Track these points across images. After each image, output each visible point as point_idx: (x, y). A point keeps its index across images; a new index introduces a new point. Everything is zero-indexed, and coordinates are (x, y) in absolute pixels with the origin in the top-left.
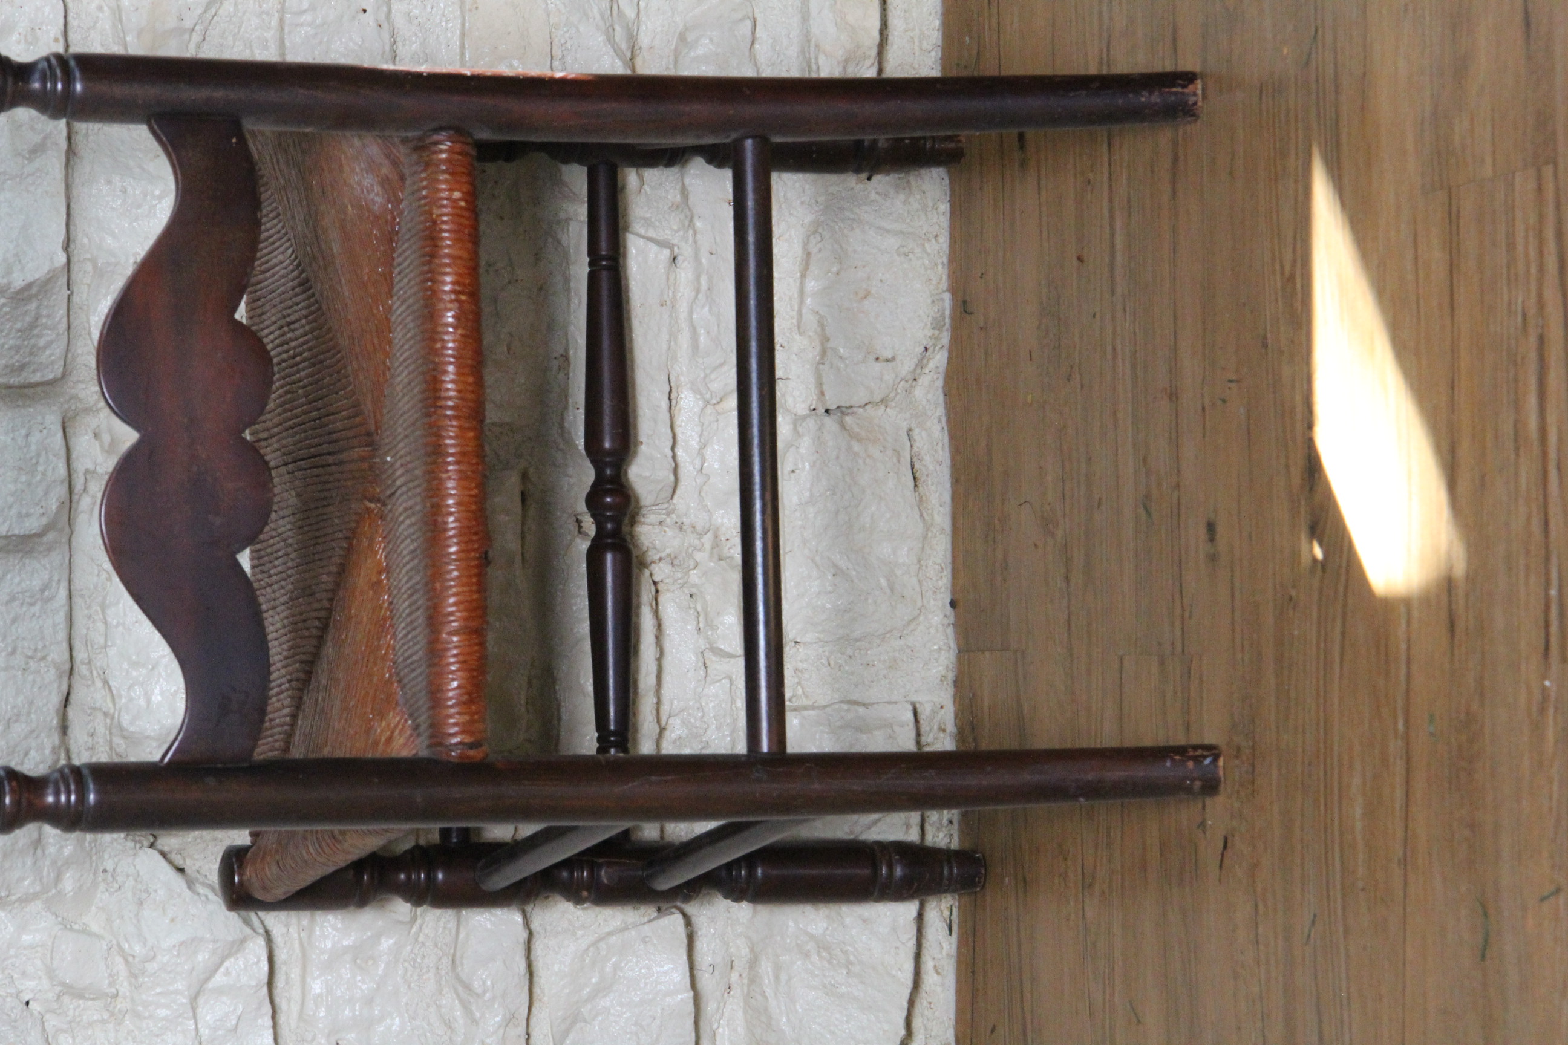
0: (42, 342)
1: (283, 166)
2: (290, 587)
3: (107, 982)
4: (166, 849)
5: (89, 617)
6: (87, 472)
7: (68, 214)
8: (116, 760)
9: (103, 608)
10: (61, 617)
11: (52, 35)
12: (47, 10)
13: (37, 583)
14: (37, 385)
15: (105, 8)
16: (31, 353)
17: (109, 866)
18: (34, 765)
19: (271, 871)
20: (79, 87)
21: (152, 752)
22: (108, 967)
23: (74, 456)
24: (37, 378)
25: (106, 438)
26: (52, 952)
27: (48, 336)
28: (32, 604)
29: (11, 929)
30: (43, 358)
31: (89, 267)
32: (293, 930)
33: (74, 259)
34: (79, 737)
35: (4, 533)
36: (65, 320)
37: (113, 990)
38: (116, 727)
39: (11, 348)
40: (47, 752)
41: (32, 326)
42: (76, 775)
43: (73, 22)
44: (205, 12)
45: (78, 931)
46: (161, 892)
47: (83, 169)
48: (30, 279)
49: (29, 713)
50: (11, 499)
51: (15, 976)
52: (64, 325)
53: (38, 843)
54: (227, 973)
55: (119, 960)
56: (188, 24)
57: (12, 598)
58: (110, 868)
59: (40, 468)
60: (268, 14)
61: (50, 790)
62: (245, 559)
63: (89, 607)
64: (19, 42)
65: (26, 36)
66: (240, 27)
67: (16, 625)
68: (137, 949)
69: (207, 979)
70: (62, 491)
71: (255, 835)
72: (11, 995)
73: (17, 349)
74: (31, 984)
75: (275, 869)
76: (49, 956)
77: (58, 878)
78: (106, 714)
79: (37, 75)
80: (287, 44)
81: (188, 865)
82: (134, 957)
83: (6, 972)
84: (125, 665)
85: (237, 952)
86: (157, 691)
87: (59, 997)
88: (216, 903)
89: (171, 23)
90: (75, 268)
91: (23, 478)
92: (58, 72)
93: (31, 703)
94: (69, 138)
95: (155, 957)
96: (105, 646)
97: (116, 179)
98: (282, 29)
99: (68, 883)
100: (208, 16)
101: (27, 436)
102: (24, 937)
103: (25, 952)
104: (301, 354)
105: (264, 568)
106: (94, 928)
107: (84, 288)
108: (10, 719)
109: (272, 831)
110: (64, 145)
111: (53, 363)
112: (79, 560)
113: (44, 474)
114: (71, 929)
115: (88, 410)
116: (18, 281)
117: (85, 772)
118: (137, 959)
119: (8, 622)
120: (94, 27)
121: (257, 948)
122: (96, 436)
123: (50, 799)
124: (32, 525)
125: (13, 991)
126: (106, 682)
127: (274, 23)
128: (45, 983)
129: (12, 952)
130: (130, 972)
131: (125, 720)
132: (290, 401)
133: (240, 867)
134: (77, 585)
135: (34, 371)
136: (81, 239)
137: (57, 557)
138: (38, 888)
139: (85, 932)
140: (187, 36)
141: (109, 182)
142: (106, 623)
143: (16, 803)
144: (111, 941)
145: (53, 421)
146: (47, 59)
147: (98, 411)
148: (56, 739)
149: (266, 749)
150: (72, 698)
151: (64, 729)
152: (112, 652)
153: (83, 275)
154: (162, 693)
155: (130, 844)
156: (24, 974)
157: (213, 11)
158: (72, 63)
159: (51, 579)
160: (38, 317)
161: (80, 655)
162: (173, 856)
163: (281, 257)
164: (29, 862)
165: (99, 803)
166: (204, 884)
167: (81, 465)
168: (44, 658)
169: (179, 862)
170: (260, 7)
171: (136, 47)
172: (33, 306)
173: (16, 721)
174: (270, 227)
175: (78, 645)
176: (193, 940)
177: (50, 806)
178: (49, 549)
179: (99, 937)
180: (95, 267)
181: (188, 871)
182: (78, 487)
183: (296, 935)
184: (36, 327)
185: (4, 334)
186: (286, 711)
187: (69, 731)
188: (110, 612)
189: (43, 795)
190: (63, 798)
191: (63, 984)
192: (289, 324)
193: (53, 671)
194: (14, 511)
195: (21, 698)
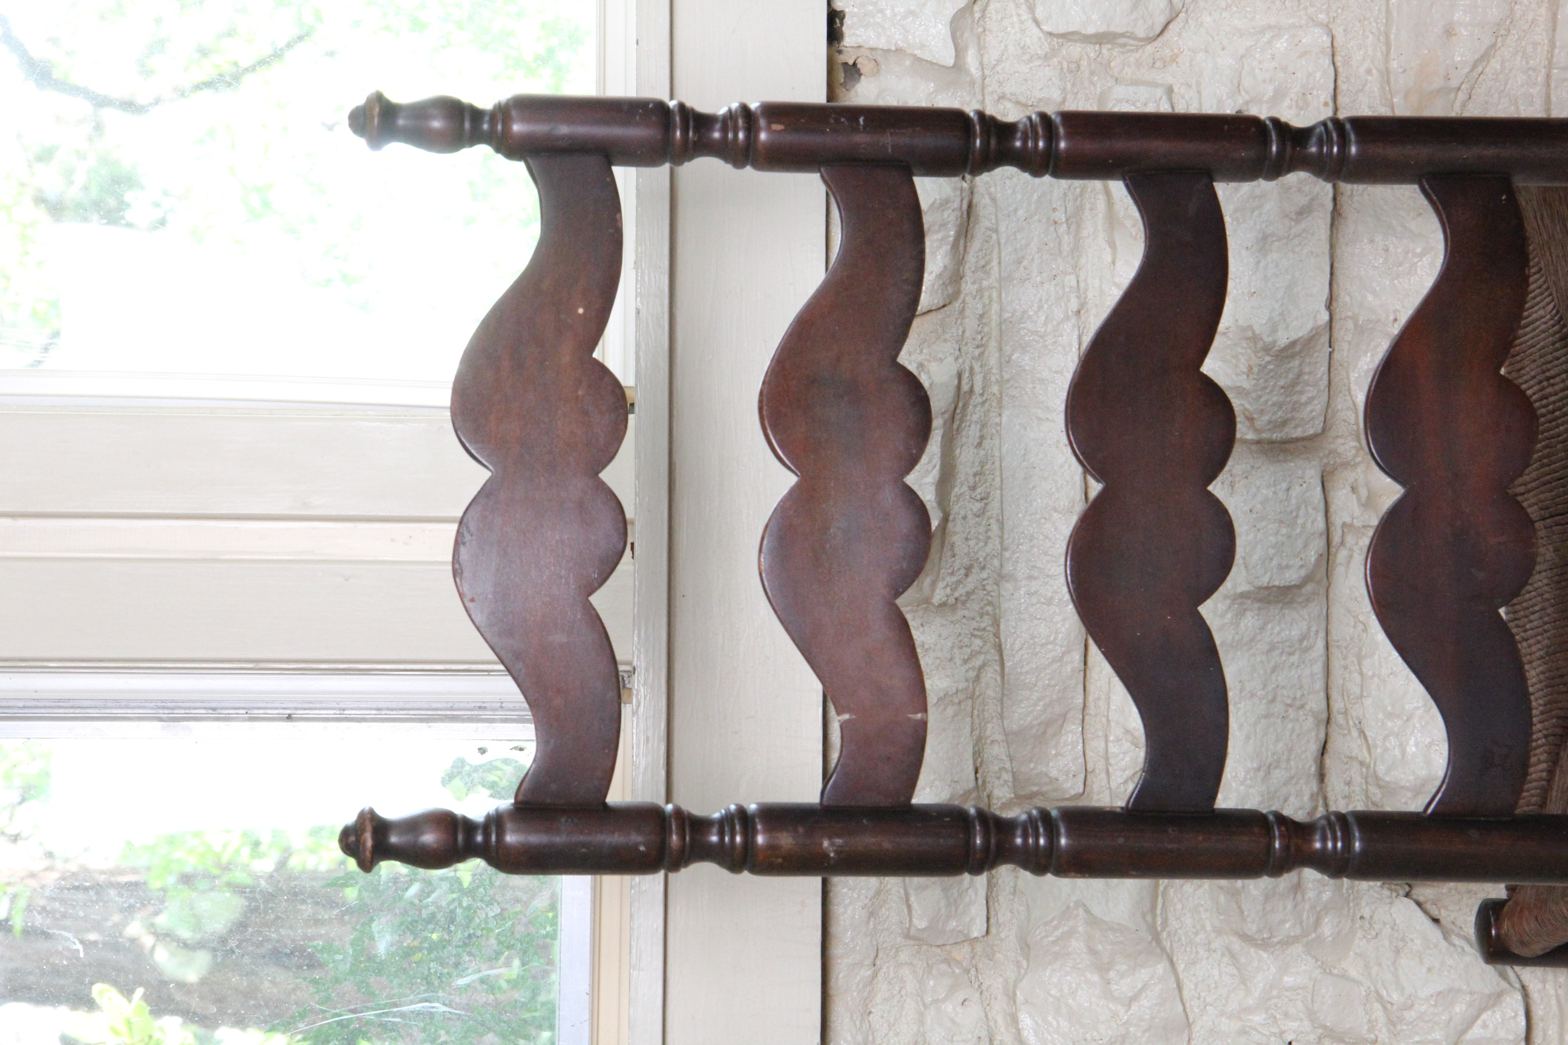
0: (1304, 399)
1: (1547, 222)
2: (1546, 642)
3: (1366, 1027)
4: (1421, 899)
5: (1346, 668)
6: (1344, 524)
7: (1332, 274)
8: (1373, 809)
9: (1360, 659)
10: (1318, 668)
11: (1322, 100)
12: (1318, 75)
13: (1295, 633)
14: (1297, 440)
15: (1374, 71)
16: (1293, 409)
17: (1366, 913)
18: (1296, 809)
19: (1529, 925)
20: (1353, 150)
21: (1415, 804)
22: (1366, 1013)
23: (1332, 508)
24: (1298, 433)
25: (1363, 492)
26: (1313, 995)
27: (1310, 392)
28: (1291, 654)
29: (1273, 970)
30: (1305, 413)
31: (1350, 324)
32: (1550, 988)
33: (1336, 317)
34: (1336, 785)
35: (1265, 585)
36: (1326, 377)
37: (1372, 1036)
38: (1372, 777)
39: (1274, 404)
40: (1306, 798)
41: (1294, 384)
42: (1342, 822)
43: (1342, 86)
44: (1472, 71)
45: (1337, 976)
46: (1418, 942)
47: (1348, 228)
48: (1294, 336)
49: (1288, 760)
50: (1271, 551)
51: (1278, 1016)
52: (1325, 382)
53: (1298, 887)
54: (1485, 1026)
55: (1377, 1006)
56: (1454, 83)
57: (1272, 648)
58: (1367, 915)
59: (1300, 521)
60: (1534, 70)
61: (1317, 837)
62: (1502, 611)
63: (1345, 658)
64: (1290, 107)
65: (1297, 101)
66: (1506, 83)
67: (1276, 673)
68: (1395, 997)
69: (1465, 1031)
70: (1319, 544)
71: (1511, 890)
72: (1274, 1034)
73: (1280, 405)
74: (1294, 1025)
75: (1533, 924)
76: (1310, 998)
77: (1318, 922)
78: (1362, 764)
79: (1314, 140)
80: (1553, 99)
81: (1443, 915)
82: (1392, 1004)
83: (1270, 1012)
84: (1380, 716)
85: (1494, 1005)
86: (1412, 742)
87: (1320, 1039)
88: (1472, 957)
89: (1438, 83)
90: (1336, 325)
91: (1284, 531)
92: (1335, 136)
93: (1290, 750)
94: (1335, 199)
95: (1412, 1005)
96: (1361, 696)
97: (1379, 238)
98: (1548, 85)
99: (1327, 928)
100: (1475, 74)
101: (1288, 489)
102: (1286, 979)
103: (1288, 994)
104: (1560, 409)
105: (1520, 623)
106: (1353, 973)
107: (1345, 346)
108: (1270, 765)
109: (1530, 887)
110: (1330, 206)
111: (1313, 418)
112: (1337, 611)
113: (1303, 526)
114: (1331, 973)
115: (1346, 465)
116: (1283, 339)
117: (1351, 819)
118: (1395, 1007)
119: (1268, 670)
120: (1362, 90)
121: (1514, 1002)
122: (1354, 489)
123: (1318, 845)
124: (1292, 577)
125: (1276, 1030)
126: (1362, 733)
127: (1541, 79)
128: (1307, 1024)
129: (1275, 993)
130: (1389, 1018)
131: (1381, 769)
132: (1548, 456)
133: (1497, 920)
134: (1335, 635)
135: (1296, 427)
136: (1343, 298)
137: (1315, 608)
138: (1298, 931)
139: (1344, 976)
140: (1452, 96)
141: (1372, 241)
142: (1361, 674)
143: (1285, 848)
144: (1369, 988)
145: (1312, 474)
146: (1324, 124)
147: (1355, 466)
148: (1314, 786)
149: (1527, 803)
150: (1329, 746)
151: (1321, 776)
152: (1368, 702)
153: (1344, 333)
154: (1416, 745)
155: (1386, 892)
156: (1286, 1015)
157: (1480, 69)
158: (1348, 126)
159: (1309, 628)
160: (1300, 375)
161: (1337, 705)
162: (1428, 906)
163: (1542, 312)
164: (1290, 906)
165: (1364, 852)
166: (1458, 935)
167: (1339, 518)
168: (1302, 707)
169: (1435, 913)
170: (1527, 63)
171: (1403, 110)
172: (1296, 363)
173: (1276, 768)
174: (1535, 282)
175: (1335, 695)
176: (1450, 990)
177: (1317, 851)
178: (1308, 600)
179: (1359, 983)
180: (1356, 325)
181: (1443, 921)
182: (1336, 539)
183: (1552, 992)
184: (1298, 383)
185: (1267, 391)
186: (1543, 766)
187: (1326, 780)
188: (1366, 663)
189: (1310, 841)
190: (1330, 845)
191: (1324, 1027)
192: (1548, 379)
193: (1311, 719)
194: (1274, 563)
195: (1280, 745)
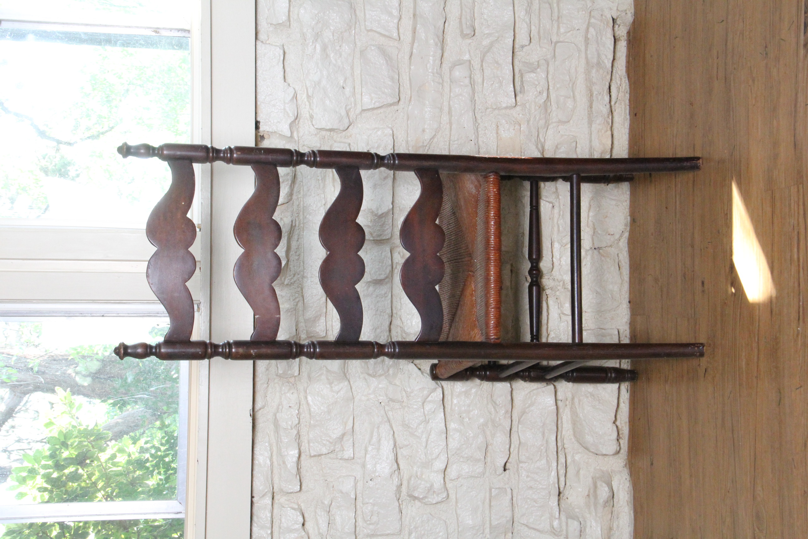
0: (386, 229)
1: (449, 182)
2: (449, 295)
3: (401, 398)
4: (416, 363)
5: (397, 301)
6: (397, 263)
7: (393, 195)
8: (404, 340)
9: (400, 299)
10: (389, 301)
11: (390, 149)
12: (389, 141)
13: (383, 292)
14: (384, 240)
15: (404, 141)
16: (383, 232)
17: (401, 367)
18: (382, 340)
19: (443, 371)
20: (397, 162)
21: (413, 338)
22: (401, 394)
23: (393, 258)
24: (384, 238)
25: (402, 254)
26: (387, 390)
27: (387, 227)
28: (382, 298)
29: (376, 383)
30: (386, 233)
31: (398, 208)
32: (449, 386)
33: (394, 207)
34: (394, 333)
35: (374, 279)
37: (402, 400)
38: (403, 331)
40: (386, 337)
42: (393, 344)
43: (396, 144)
46: (415, 375)
47: (397, 183)
48: (383, 212)
49: (381, 327)
50: (377, 270)
51: (377, 395)
52: (391, 224)
53: (383, 361)
54: (432, 397)
55: (404, 392)
56: (425, 144)
57: (377, 296)
58: (401, 368)
59: (385, 262)
60: (446, 141)
61: (387, 348)
62: (437, 287)
63: (396, 299)
64: (382, 150)
65: (384, 148)
66: (438, 146)
67: (378, 303)
68: (409, 390)
69: (427, 398)
70: (390, 268)
71: (439, 361)
73: (379, 230)
74: (382, 398)
75: (444, 370)
77: (388, 370)
78: (401, 327)
79: (386, 159)
80: (451, 149)
81: (422, 368)
83: (375, 394)
84: (406, 314)
85: (434, 391)
86: (414, 321)
87: (388, 401)
88: (429, 378)
89: (421, 144)
90: (394, 209)
91: (380, 264)
92: (392, 158)
93: (382, 324)
94: (394, 175)
95: (413, 392)
96: (401, 309)
97: (406, 185)
98: (449, 145)
99: (391, 372)
100: (431, 142)
101: (381, 253)
102: (380, 385)
103: (380, 389)
104: (453, 232)
105: (442, 289)
106: (398, 383)
107: (397, 215)
108: (376, 328)
109: (443, 360)
110: (392, 176)
111: (388, 234)
112: (394, 286)
113: (386, 263)
114: (392, 384)
115: (397, 247)
116: (380, 212)
117: (396, 343)
118: (408, 393)
119: (376, 302)
120: (401, 146)
121: (440, 390)
122: (399, 253)
123: (387, 350)
124: (383, 277)
125: (377, 399)
126: (401, 319)
127: (448, 144)
128: (385, 398)
129: (377, 389)
130: (407, 396)
131: (406, 329)
132: (450, 245)
133: (435, 369)
134: (394, 292)
135: (384, 236)
136: (396, 201)
137: (389, 285)
138: (383, 373)
139: (395, 385)
140: (425, 148)
141: (404, 186)
142: (401, 303)
143: (378, 351)
144: (402, 387)
145: (388, 249)
146: (389, 155)
147: (400, 247)
148: (388, 333)
149: (442, 338)
150: (392, 323)
151: (390, 331)
152: (402, 311)
153: (396, 211)
154: (415, 322)
155: (407, 362)
156: (380, 395)
158: (395, 156)
159: (387, 291)
160: (385, 221)
161: (394, 311)
162: (418, 365)
163: (448, 206)
164: (381, 366)
165: (399, 352)
166: (426, 373)
167: (395, 261)
168: (385, 312)
169: (419, 367)
170: (444, 139)
171: (412, 152)
172: (384, 219)
173: (378, 329)
174: (445, 198)
175: (394, 309)
176: (423, 388)
177: (386, 352)
178: (387, 283)
179: (399, 386)
180: (399, 208)
181: (422, 369)
182: (394, 267)
183: (450, 388)
184: (384, 225)
185: (375, 226)
186: (448, 328)
188: (402, 300)
189: (385, 349)
190: (390, 350)
191: (389, 398)
192: (449, 224)
193: (387, 315)
194: (378, 273)
195: (379, 322)
